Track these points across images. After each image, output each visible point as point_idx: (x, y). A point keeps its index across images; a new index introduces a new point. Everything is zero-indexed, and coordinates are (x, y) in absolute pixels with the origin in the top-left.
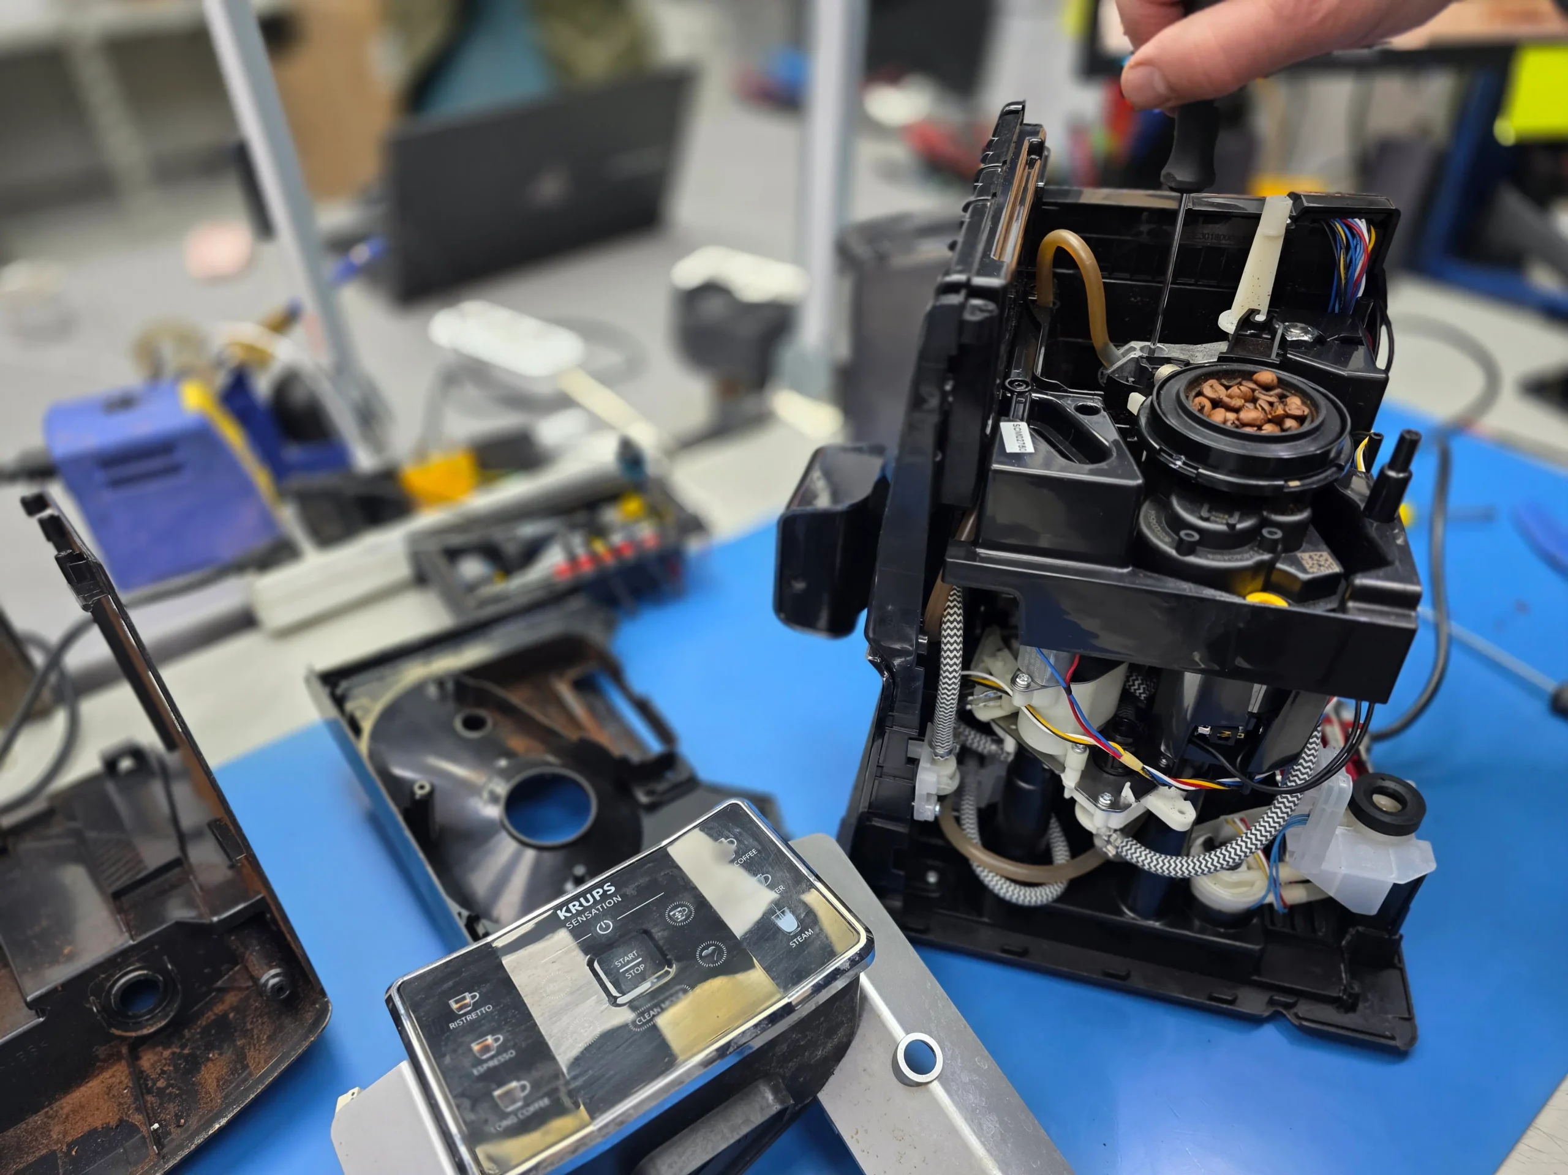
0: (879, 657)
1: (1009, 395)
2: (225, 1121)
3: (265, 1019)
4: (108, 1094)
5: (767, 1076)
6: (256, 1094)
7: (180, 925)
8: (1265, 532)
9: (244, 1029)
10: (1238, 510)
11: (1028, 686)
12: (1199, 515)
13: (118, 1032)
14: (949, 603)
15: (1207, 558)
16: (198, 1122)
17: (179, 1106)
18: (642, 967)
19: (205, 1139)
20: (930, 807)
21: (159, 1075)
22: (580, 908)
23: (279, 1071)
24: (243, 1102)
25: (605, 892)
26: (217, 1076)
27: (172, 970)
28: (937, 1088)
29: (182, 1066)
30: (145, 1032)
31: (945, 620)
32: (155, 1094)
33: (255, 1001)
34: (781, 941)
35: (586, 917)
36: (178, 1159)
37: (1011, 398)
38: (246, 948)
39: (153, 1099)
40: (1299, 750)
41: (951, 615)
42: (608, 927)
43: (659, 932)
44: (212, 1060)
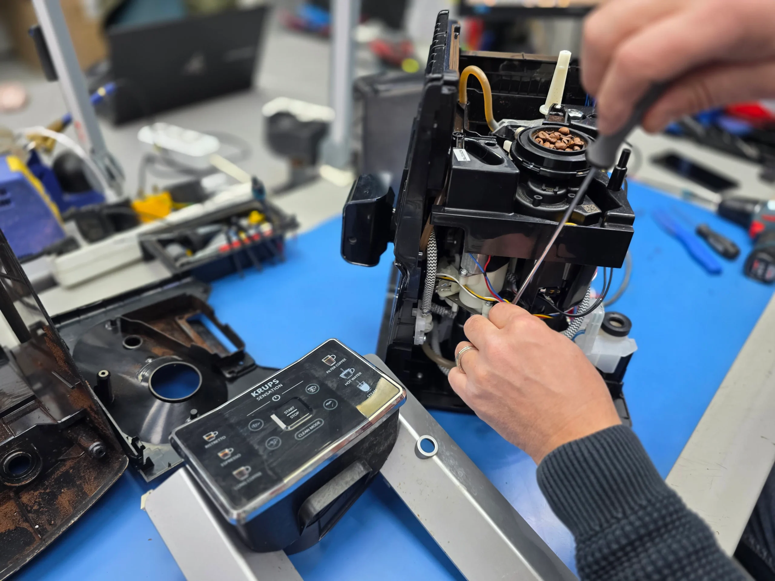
0: (401, 264)
1: (454, 139)
2: (77, 519)
3: (91, 470)
4: (5, 516)
5: (359, 459)
6: (92, 504)
7: (40, 427)
8: (569, 195)
9: (80, 476)
10: (557, 186)
11: (466, 275)
12: (541, 189)
13: (9, 484)
14: (430, 239)
15: (546, 207)
16: (61, 521)
17: (48, 516)
18: (297, 413)
19: (67, 528)
20: (422, 338)
21: (34, 504)
22: (263, 391)
23: (104, 492)
24: (86, 509)
25: (274, 383)
26: (68, 499)
27: (37, 450)
28: (435, 458)
29: (47, 498)
30: (23, 483)
31: (429, 246)
32: (33, 513)
33: (83, 463)
34: (363, 396)
35: (266, 395)
36: (53, 539)
37: (456, 140)
38: (78, 435)
39: (32, 515)
40: (582, 298)
41: (431, 244)
42: (278, 398)
43: (304, 397)
44: (63, 492)
